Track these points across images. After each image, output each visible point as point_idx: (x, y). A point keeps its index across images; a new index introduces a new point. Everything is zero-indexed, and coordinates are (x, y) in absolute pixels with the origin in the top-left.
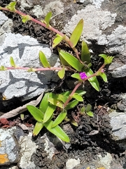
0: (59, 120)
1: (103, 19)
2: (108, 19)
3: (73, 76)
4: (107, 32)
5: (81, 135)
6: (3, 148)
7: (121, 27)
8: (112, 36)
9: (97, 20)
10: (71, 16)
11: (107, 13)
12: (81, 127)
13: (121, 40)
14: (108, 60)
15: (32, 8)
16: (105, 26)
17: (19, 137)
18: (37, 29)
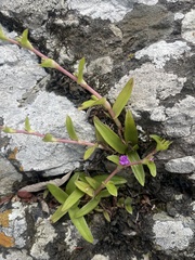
0: (86, 209)
1: (164, 84)
2: (172, 85)
3: (109, 158)
4: (167, 103)
5: (114, 233)
6: (10, 230)
7: (190, 98)
8: (174, 109)
9: (155, 85)
10: (119, 77)
11: (172, 76)
12: (114, 223)
13: (187, 117)
14: (163, 145)
15: (74, 63)
16: (165, 95)
17: (36, 218)
18: (74, 89)
